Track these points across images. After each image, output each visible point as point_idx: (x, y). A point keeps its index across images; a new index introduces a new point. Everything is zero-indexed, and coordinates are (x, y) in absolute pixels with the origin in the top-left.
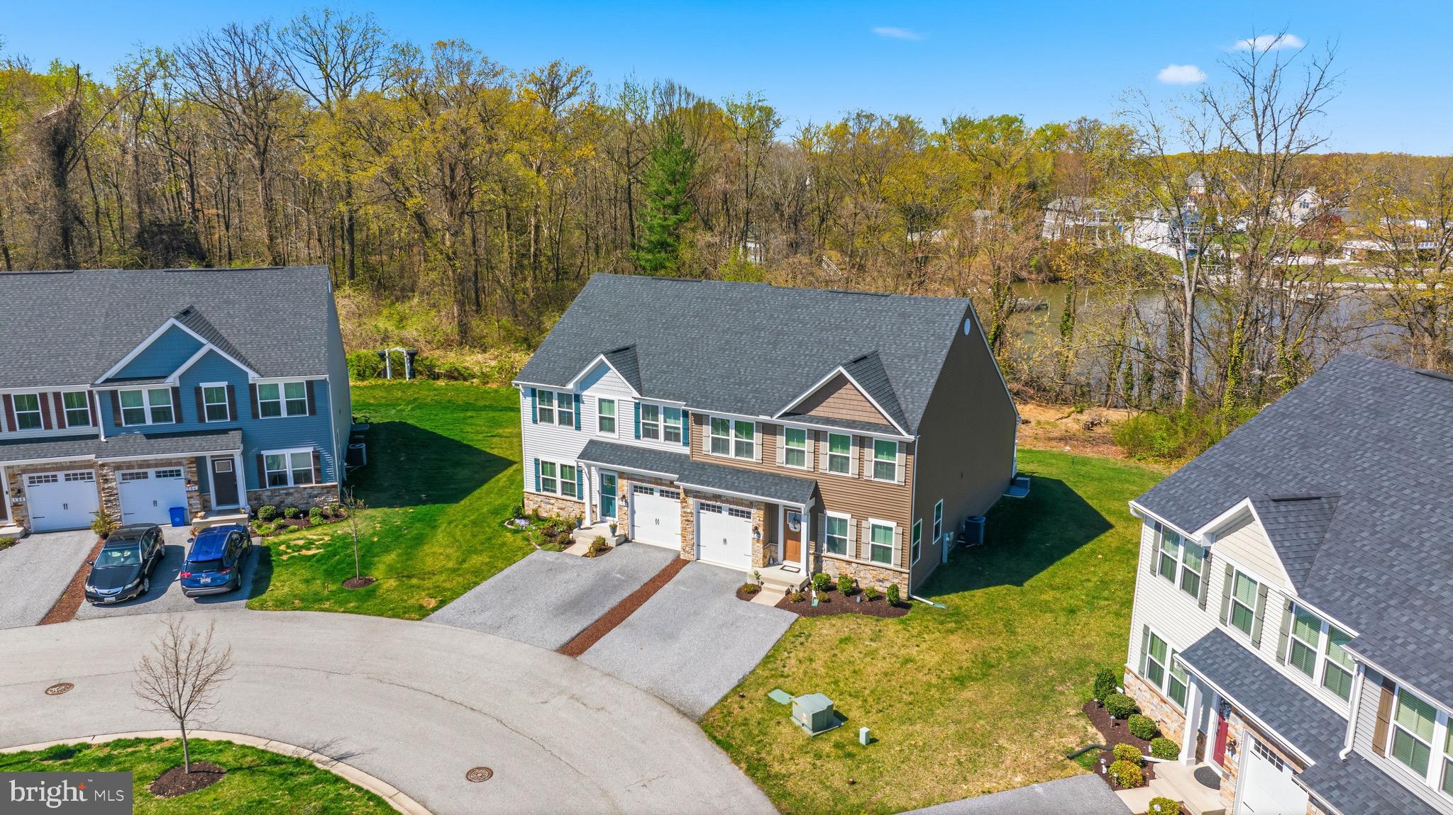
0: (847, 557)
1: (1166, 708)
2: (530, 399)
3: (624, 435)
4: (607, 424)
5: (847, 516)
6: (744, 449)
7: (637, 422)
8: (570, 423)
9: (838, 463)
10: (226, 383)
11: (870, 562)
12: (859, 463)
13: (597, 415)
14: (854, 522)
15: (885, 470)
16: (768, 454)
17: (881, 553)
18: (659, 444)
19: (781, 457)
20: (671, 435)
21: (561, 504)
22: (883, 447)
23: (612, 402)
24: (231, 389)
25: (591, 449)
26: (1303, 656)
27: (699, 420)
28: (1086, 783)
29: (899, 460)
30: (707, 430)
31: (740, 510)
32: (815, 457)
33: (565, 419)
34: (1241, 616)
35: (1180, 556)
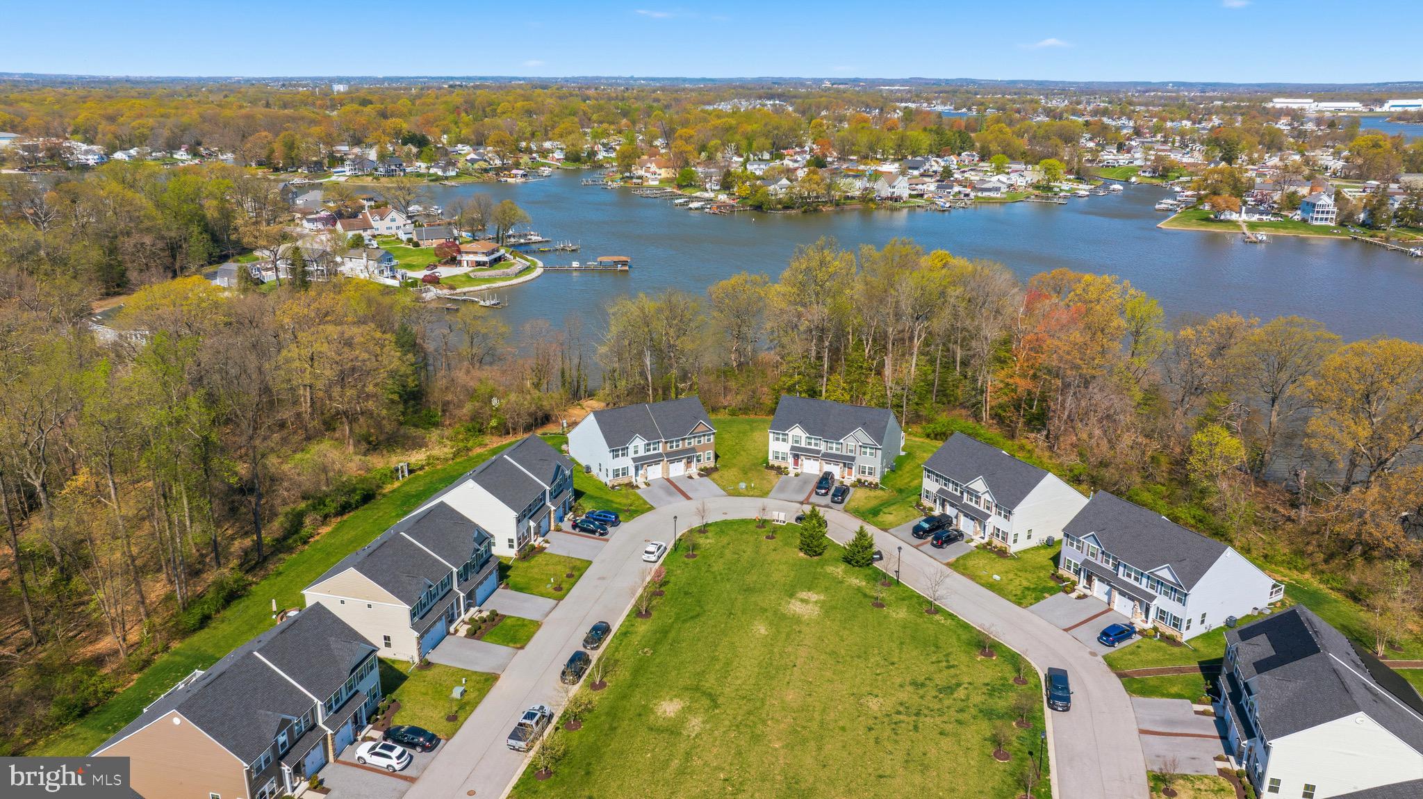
0: (703, 462)
1: (782, 462)
3: (641, 453)
4: (636, 452)
5: (702, 453)
6: (677, 446)
7: (645, 449)
9: (699, 442)
11: (707, 462)
12: (704, 440)
13: (633, 451)
15: (709, 440)
16: (684, 444)
18: (652, 452)
19: (686, 445)
20: (654, 449)
21: (622, 479)
22: (709, 435)
23: (638, 446)
25: (635, 460)
26: (810, 444)
27: (666, 443)
28: (784, 476)
29: (712, 437)
30: (669, 445)
31: (680, 460)
32: (694, 442)
33: (623, 455)
34: (797, 442)
35: (781, 437)
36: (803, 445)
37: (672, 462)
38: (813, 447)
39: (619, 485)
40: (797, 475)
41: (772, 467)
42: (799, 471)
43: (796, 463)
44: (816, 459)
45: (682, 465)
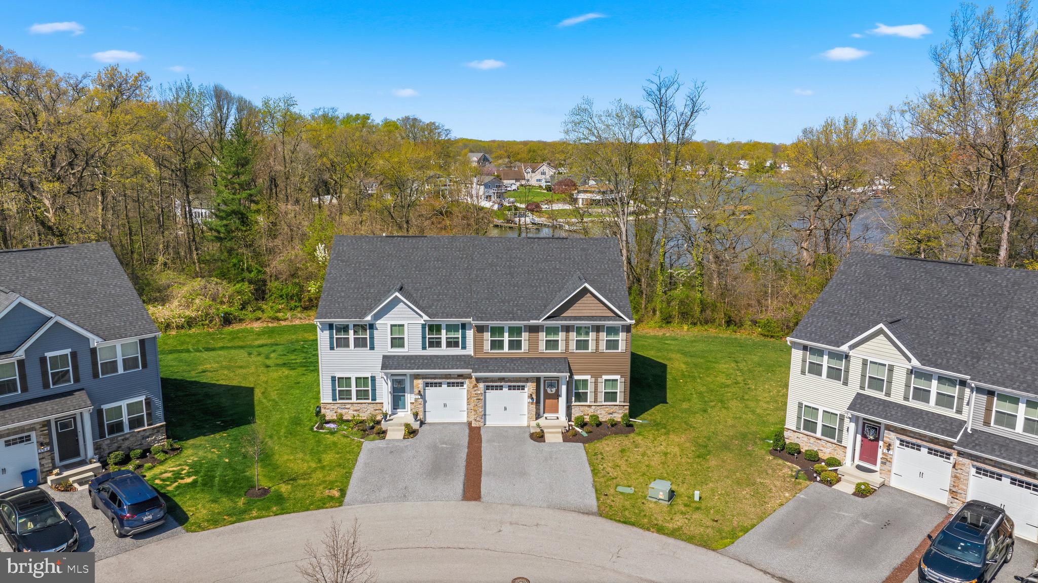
0: (588, 403)
1: (823, 443)
2: (327, 333)
3: (413, 346)
4: (397, 342)
5: (588, 377)
6: (515, 345)
7: (424, 338)
8: (365, 346)
10: (70, 350)
11: (604, 403)
12: (597, 342)
13: (389, 337)
14: (593, 380)
15: (612, 345)
16: (533, 344)
17: (611, 396)
18: (444, 351)
19: (542, 346)
20: (452, 343)
21: (357, 407)
22: (612, 330)
23: (403, 325)
24: (74, 355)
25: (388, 362)
26: (921, 394)
27: (480, 329)
28: (817, 487)
29: (622, 337)
30: (487, 336)
31: (517, 385)
32: (566, 343)
33: (360, 343)
34: (876, 383)
35: (825, 361)
36: (897, 397)
37: (494, 385)
38: (931, 406)
39: (341, 421)
40: (863, 492)
41: (792, 453)
42: (875, 479)
43: (869, 453)
44: (940, 449)
45: (522, 399)
